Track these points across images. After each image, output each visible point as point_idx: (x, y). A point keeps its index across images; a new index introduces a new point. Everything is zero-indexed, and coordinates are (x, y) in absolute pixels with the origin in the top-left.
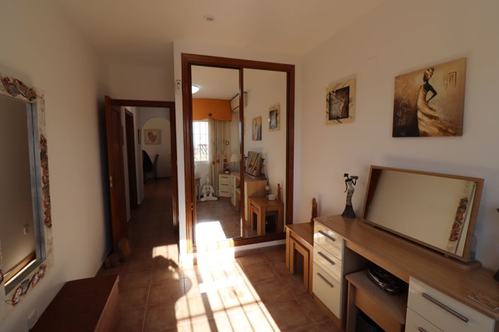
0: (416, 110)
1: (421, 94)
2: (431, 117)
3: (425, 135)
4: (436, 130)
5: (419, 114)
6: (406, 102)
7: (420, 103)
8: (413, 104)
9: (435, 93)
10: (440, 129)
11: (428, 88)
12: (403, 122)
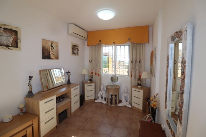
0: (50, 52)
1: (51, 47)
2: (53, 54)
3: (52, 59)
4: (54, 58)
5: (50, 53)
6: (47, 48)
7: (50, 50)
8: (49, 49)
9: (54, 49)
10: (55, 58)
11: (52, 46)
12: (46, 54)
